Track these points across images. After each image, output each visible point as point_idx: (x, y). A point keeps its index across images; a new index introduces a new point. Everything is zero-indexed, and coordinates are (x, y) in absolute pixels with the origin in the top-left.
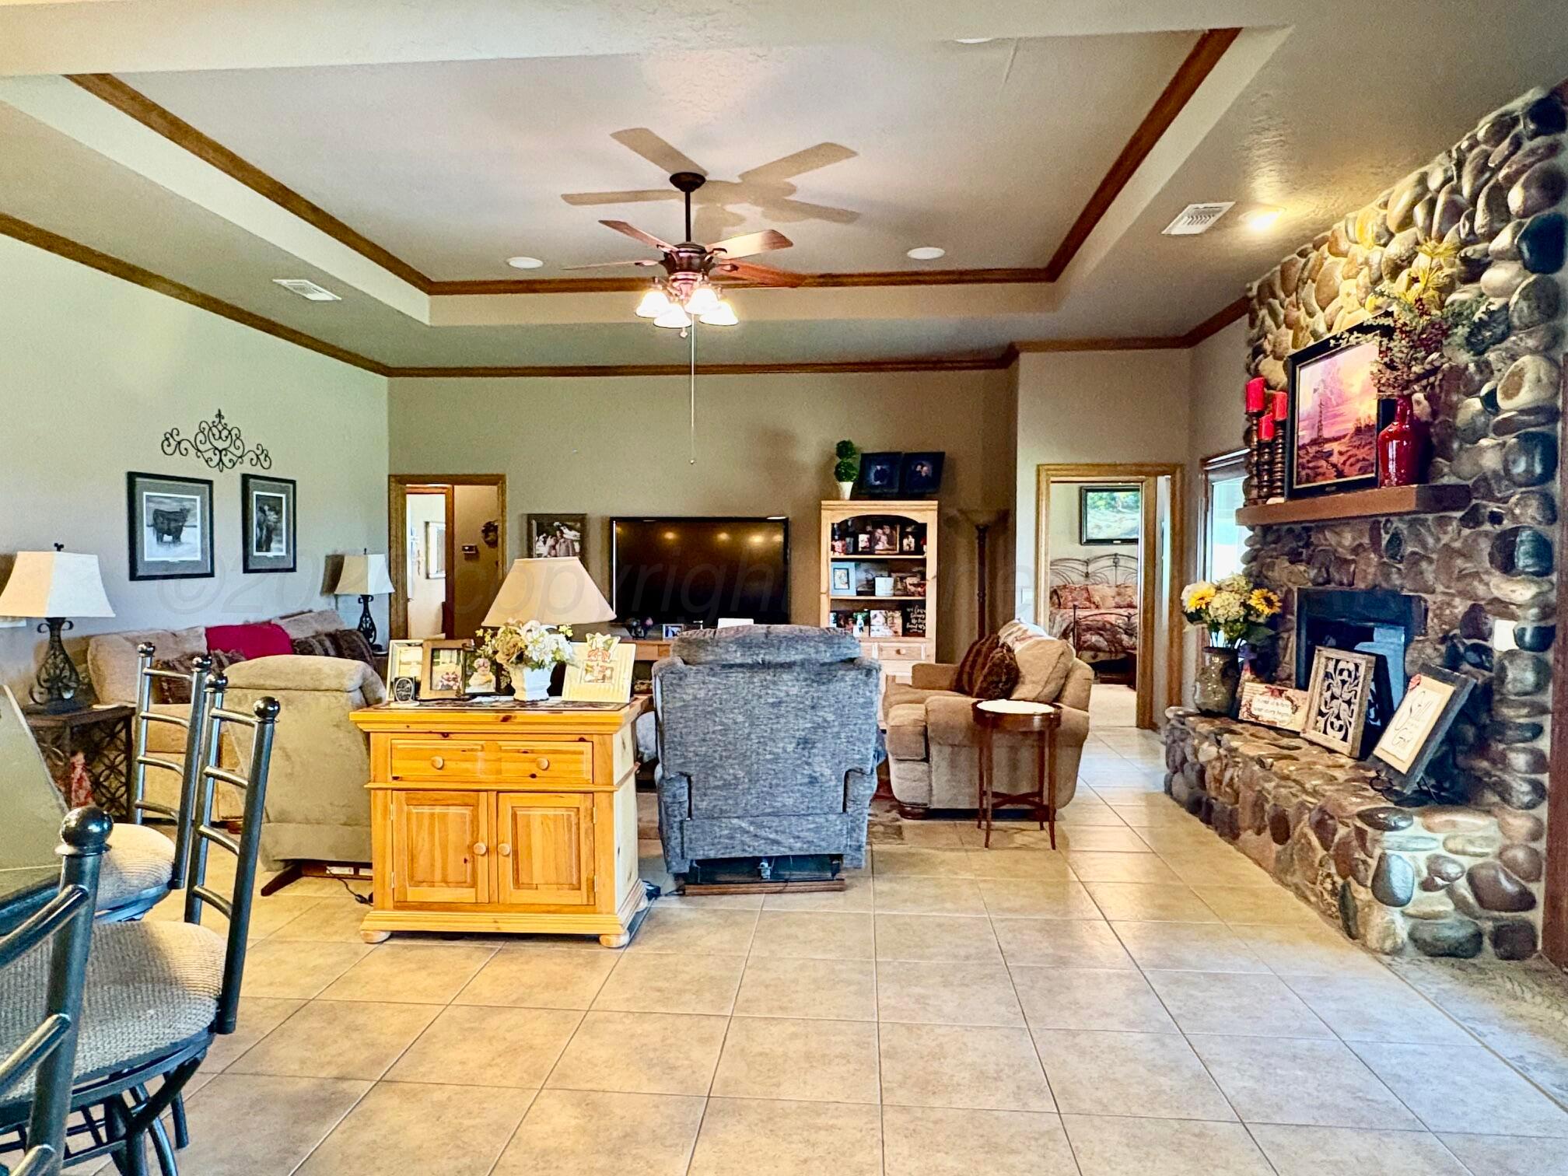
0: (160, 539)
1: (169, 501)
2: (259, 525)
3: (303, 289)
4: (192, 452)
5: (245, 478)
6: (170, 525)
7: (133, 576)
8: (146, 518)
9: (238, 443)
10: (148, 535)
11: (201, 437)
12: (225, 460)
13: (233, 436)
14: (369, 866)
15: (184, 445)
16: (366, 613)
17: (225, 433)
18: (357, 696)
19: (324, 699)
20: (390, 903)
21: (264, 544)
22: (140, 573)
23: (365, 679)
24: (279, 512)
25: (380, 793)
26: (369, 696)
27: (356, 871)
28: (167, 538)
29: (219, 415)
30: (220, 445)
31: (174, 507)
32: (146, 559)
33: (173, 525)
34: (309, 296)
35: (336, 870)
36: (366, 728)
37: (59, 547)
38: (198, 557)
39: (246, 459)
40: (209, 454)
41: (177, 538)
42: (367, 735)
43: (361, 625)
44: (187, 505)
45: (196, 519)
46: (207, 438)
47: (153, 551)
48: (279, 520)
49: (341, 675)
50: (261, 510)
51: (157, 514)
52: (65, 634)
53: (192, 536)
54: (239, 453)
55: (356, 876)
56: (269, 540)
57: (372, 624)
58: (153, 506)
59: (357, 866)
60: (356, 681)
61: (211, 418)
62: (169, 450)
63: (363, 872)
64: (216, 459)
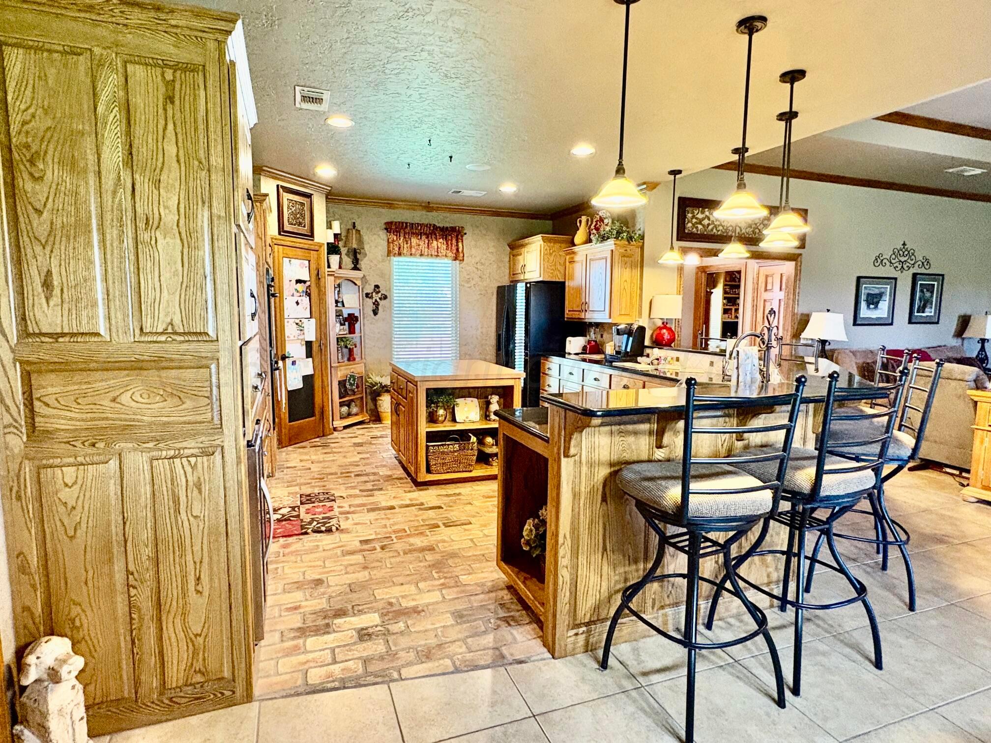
0: (868, 306)
1: (874, 289)
2: (920, 299)
3: (962, 171)
4: (888, 263)
5: (915, 276)
6: (874, 300)
7: (855, 324)
8: (863, 297)
9: (913, 257)
10: (863, 305)
11: (893, 256)
12: (905, 266)
13: (910, 254)
14: (968, 471)
15: (885, 261)
16: (983, 349)
17: (906, 253)
18: (973, 384)
19: (953, 384)
20: (979, 485)
21: (922, 309)
22: (858, 322)
23: (978, 377)
24: (932, 292)
25: (980, 432)
26: (979, 385)
27: (961, 473)
28: (872, 306)
29: (904, 244)
30: (903, 259)
31: (876, 291)
32: (862, 316)
33: (875, 300)
34: (966, 174)
35: (948, 470)
36: (976, 399)
37: (828, 311)
38: (886, 316)
39: (916, 265)
40: (897, 264)
41: (876, 307)
42: (976, 403)
43: (977, 356)
44: (883, 290)
45: (887, 298)
46: (896, 256)
47: (865, 312)
48: (932, 296)
49: (964, 373)
50: (922, 291)
51: (869, 295)
52: (827, 347)
53: (884, 305)
54: (912, 262)
55: (960, 476)
56: (924, 307)
57: (986, 356)
58: (867, 291)
59: (962, 470)
60: (973, 377)
61: (900, 246)
62: (877, 264)
63: (964, 474)
64: (900, 267)
